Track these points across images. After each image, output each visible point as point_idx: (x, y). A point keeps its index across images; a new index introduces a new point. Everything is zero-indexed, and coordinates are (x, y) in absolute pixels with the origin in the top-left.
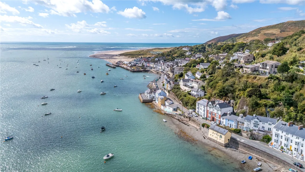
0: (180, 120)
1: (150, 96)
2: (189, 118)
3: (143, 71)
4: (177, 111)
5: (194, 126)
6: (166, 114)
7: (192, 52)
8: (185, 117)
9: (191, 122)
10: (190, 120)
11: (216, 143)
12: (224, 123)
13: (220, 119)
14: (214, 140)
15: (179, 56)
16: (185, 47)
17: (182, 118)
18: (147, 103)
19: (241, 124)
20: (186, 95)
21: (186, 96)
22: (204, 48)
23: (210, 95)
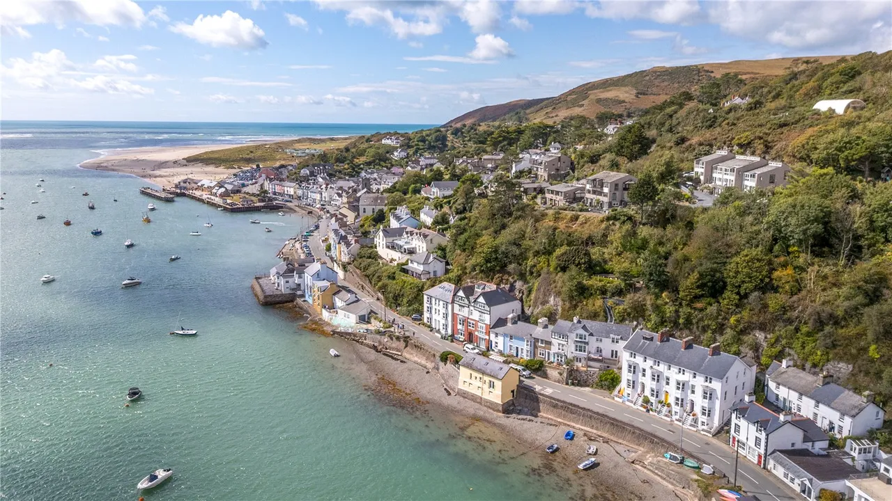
0: (379, 348)
1: (287, 282)
2: (405, 341)
3: (263, 207)
4: (369, 322)
5: (419, 361)
6: (338, 333)
7: (411, 151)
8: (392, 339)
9: (410, 350)
10: (406, 346)
11: (480, 403)
12: (501, 347)
13: (489, 336)
14: (473, 395)
15: (374, 161)
16: (388, 135)
17: (386, 340)
18: (277, 306)
19: (544, 345)
20: (394, 273)
21: (394, 278)
22: (443, 139)
23: (460, 272)
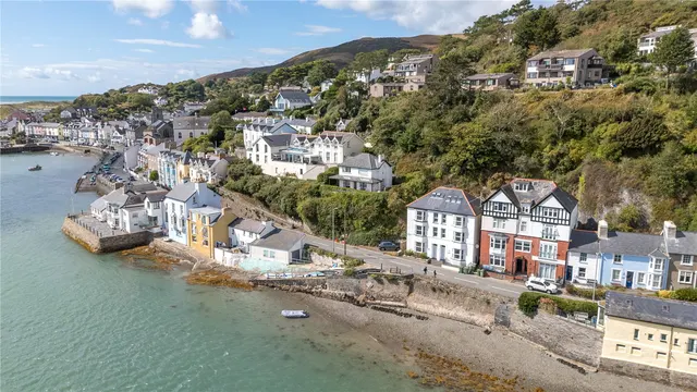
0: (361, 298)
1: (135, 216)
2: (407, 283)
3: (25, 149)
4: (309, 261)
5: (452, 313)
6: (262, 282)
7: (172, 100)
8: (380, 282)
9: (421, 297)
10: (410, 292)
11: (667, 383)
12: (590, 275)
13: (566, 259)
14: (644, 369)
15: (139, 106)
17: (369, 284)
18: (124, 252)
19: (691, 264)
20: (318, 188)
21: (319, 195)
23: (423, 178)
